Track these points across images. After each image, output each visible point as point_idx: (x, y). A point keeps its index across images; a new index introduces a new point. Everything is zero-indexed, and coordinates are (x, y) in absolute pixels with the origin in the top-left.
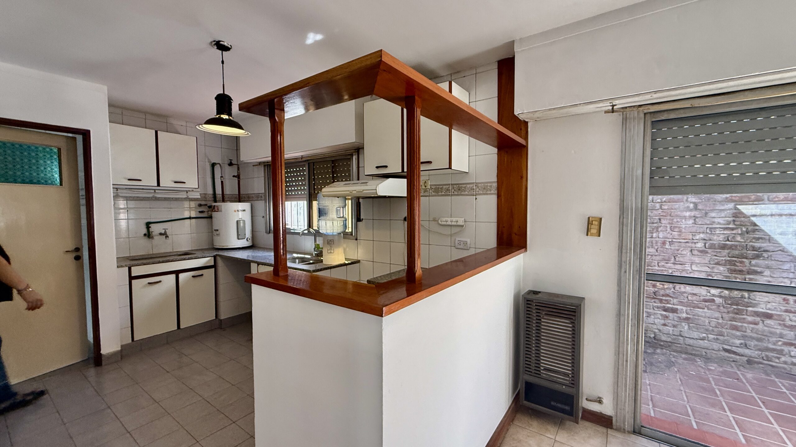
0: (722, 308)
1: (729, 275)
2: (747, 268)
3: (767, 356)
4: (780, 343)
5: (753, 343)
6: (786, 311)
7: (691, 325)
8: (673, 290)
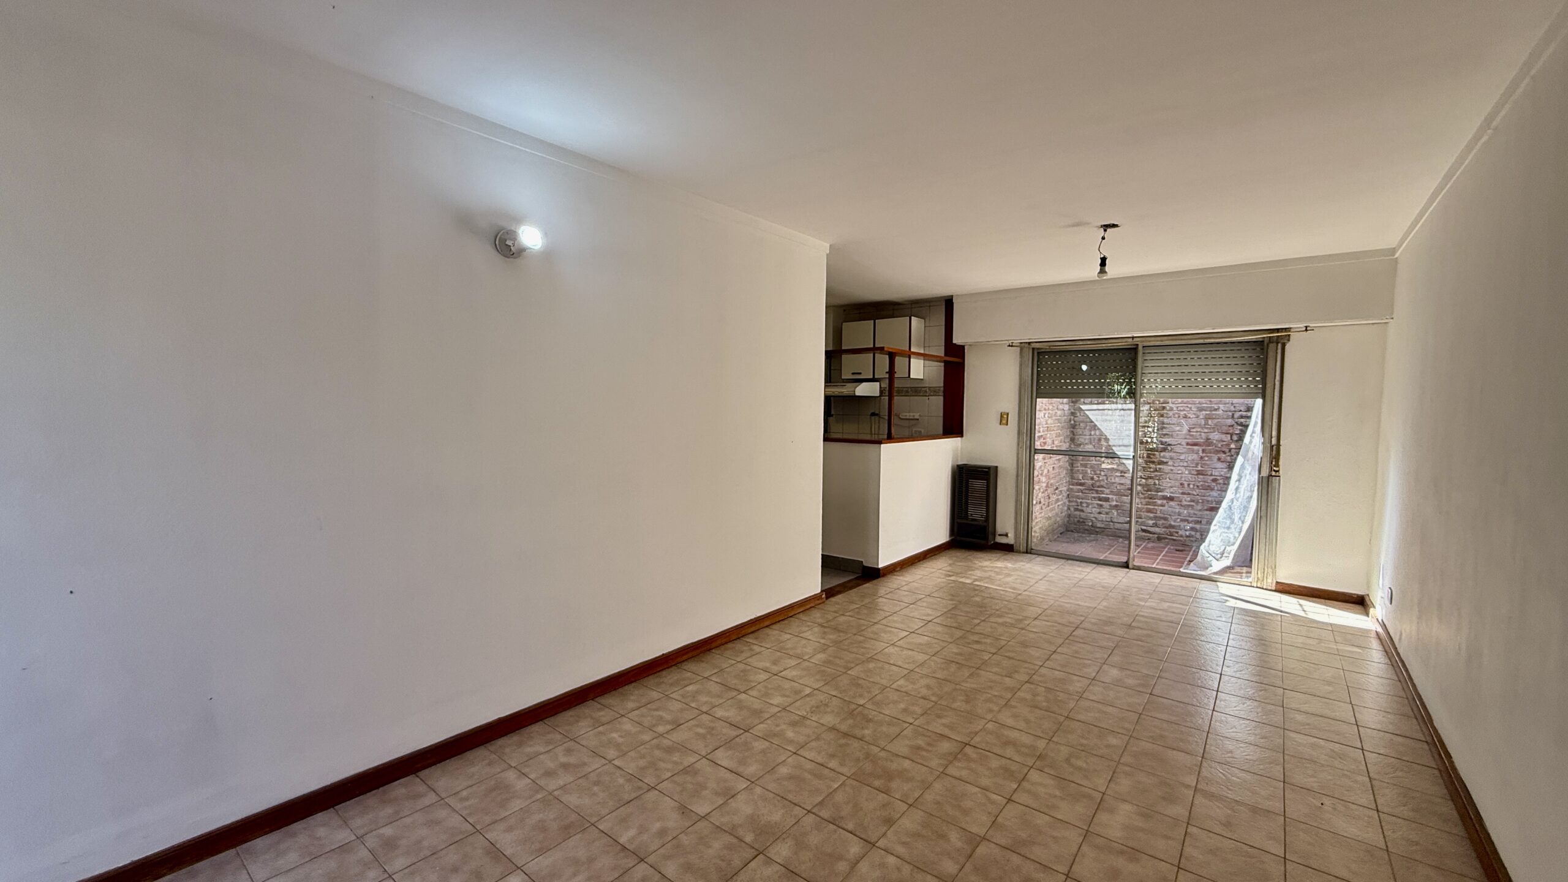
0: (1140, 494)
1: (1145, 466)
2: (1158, 459)
3: (1170, 532)
4: (1179, 520)
5: (1161, 522)
6: (1183, 493)
7: (1119, 511)
8: (1106, 481)
